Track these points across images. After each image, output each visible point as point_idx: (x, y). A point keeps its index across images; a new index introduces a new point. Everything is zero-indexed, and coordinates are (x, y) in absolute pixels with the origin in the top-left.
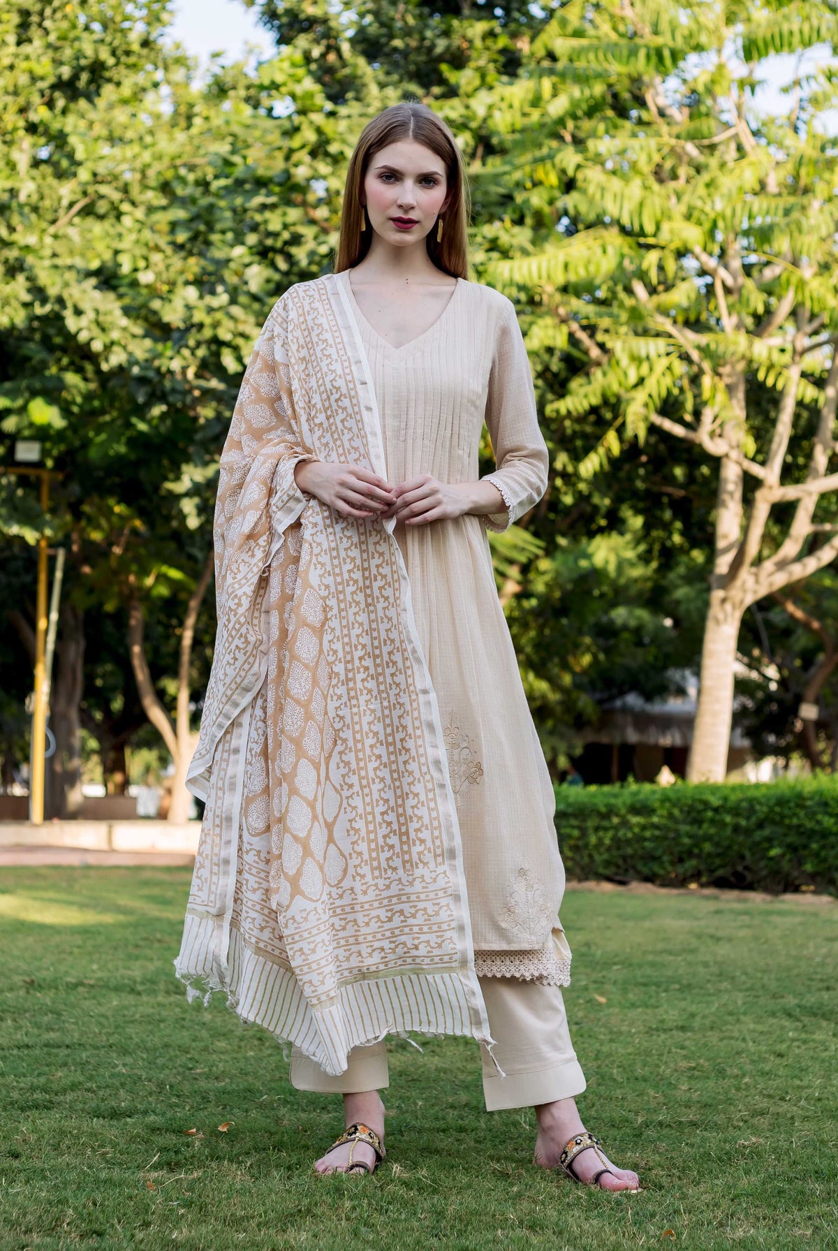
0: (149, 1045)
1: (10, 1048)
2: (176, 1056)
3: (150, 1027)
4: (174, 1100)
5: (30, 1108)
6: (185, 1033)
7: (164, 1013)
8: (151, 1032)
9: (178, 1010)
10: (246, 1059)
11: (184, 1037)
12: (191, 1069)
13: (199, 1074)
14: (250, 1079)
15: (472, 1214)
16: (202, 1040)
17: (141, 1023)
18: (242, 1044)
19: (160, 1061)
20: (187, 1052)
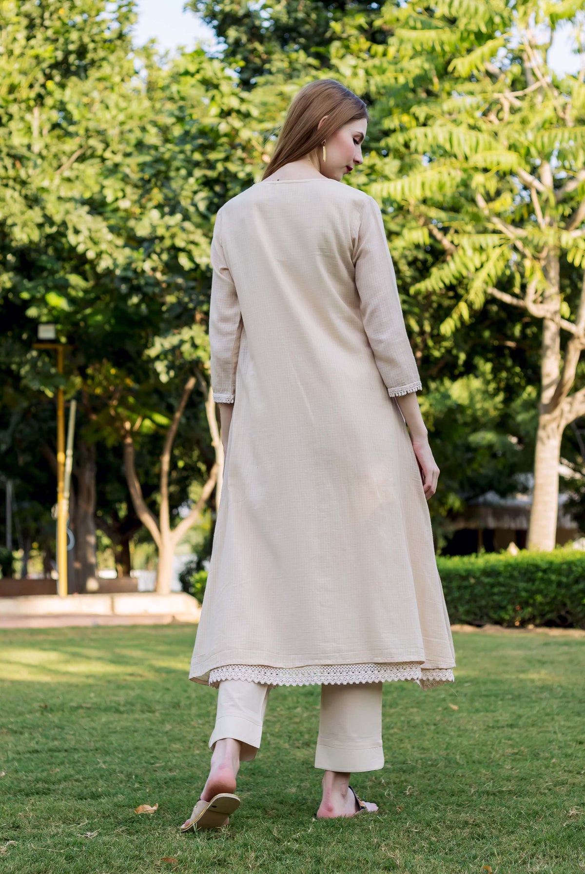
0: (124, 748)
1: (24, 753)
2: (143, 755)
3: (126, 736)
4: (137, 785)
5: (33, 794)
6: (151, 739)
7: (138, 725)
8: (127, 739)
9: (148, 723)
10: (193, 755)
11: (150, 742)
12: (153, 764)
13: (158, 767)
14: (194, 770)
15: (341, 859)
16: (163, 743)
17: (120, 733)
18: (192, 745)
19: (131, 759)
20: (151, 752)
